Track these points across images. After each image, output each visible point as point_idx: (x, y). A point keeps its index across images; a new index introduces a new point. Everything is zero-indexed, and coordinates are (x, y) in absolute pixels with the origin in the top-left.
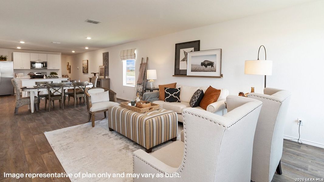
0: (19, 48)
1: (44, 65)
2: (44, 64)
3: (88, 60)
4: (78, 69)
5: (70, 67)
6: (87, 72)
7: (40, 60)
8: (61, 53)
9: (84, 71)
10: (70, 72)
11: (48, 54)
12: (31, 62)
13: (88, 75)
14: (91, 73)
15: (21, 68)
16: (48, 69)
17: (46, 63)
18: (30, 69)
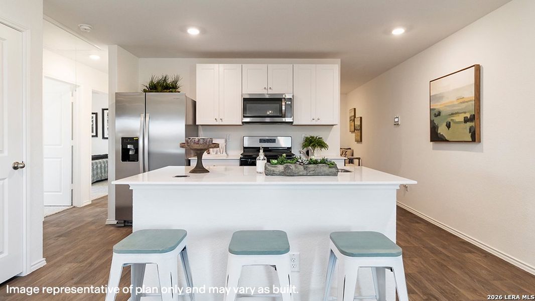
1: (284, 108)
2: (284, 103)
3: (478, 69)
4: (397, 124)
5: (359, 124)
6: (475, 137)
7: (270, 88)
8: (340, 60)
9: (442, 130)
10: (359, 138)
11: (294, 65)
12: (243, 98)
13: (481, 150)
15: (216, 120)
16: (294, 123)
17: (290, 100)
18: (241, 123)
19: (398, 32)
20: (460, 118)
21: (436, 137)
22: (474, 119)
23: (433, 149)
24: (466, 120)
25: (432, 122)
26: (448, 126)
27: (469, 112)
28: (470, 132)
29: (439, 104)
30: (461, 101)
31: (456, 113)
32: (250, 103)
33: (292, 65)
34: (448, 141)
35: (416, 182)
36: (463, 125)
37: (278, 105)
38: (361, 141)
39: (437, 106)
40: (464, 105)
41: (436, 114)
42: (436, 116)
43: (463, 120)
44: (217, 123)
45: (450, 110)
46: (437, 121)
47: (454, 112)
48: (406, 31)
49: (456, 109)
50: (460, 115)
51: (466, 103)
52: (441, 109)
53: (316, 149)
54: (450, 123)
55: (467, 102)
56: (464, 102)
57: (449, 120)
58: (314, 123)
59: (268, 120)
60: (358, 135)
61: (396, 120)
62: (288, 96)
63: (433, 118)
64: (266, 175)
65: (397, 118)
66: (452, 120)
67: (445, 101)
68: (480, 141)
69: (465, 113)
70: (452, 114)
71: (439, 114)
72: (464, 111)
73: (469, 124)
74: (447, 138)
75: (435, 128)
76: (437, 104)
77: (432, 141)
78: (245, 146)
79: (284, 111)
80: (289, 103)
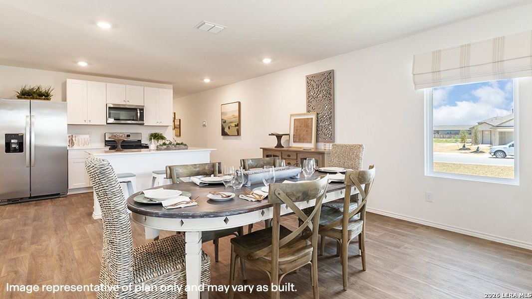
0: (83, 64)
1: (139, 115)
2: (138, 112)
3: (239, 103)
4: (204, 126)
5: (179, 124)
6: (239, 134)
7: (128, 101)
8: (172, 86)
9: (226, 130)
10: (179, 134)
11: (145, 88)
12: (109, 107)
13: (241, 139)
14: (270, 135)
15: (85, 121)
16: (145, 125)
17: (142, 110)
18: (106, 124)
19: (207, 81)
20: (233, 125)
21: (224, 133)
22: (238, 125)
23: (223, 139)
24: (236, 126)
25: (222, 125)
26: (229, 128)
28: (237, 131)
30: (234, 116)
31: (232, 122)
32: (114, 110)
33: (143, 87)
34: (228, 135)
36: (234, 128)
37: (134, 113)
38: (180, 135)
39: (225, 118)
42: (224, 122)
44: (86, 124)
45: (230, 120)
46: (224, 125)
49: (232, 120)
50: (234, 123)
52: (226, 120)
53: (160, 140)
54: (230, 126)
56: (235, 118)
58: (158, 124)
59: (122, 122)
60: (177, 132)
61: (204, 123)
62: (140, 107)
67: (228, 116)
68: (240, 136)
70: (230, 122)
72: (235, 121)
73: (237, 128)
75: (224, 128)
76: (225, 116)
77: (222, 135)
78: (106, 139)
79: (139, 117)
80: (142, 111)
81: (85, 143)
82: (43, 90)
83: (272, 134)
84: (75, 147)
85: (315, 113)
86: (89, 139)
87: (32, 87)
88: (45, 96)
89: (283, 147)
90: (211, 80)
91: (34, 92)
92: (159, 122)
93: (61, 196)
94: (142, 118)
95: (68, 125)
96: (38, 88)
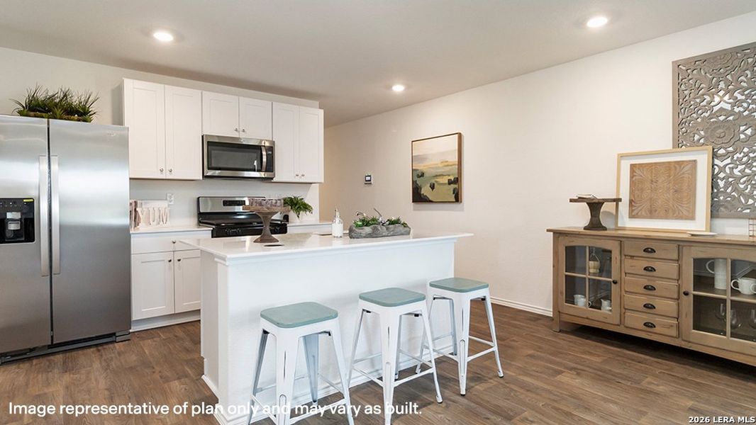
0: (163, 38)
1: (265, 159)
2: (264, 153)
3: (460, 135)
4: (368, 184)
6: (457, 198)
7: (244, 131)
9: (426, 191)
11: (273, 103)
12: (208, 142)
13: (463, 210)
14: (571, 201)
15: (162, 171)
16: (275, 180)
17: (271, 149)
18: (201, 178)
19: (398, 88)
20: (443, 180)
21: (418, 197)
22: (457, 181)
23: (414, 210)
24: (450, 182)
25: (414, 182)
26: (432, 187)
27: (452, 175)
28: (454, 193)
29: (422, 165)
30: (446, 164)
31: (440, 175)
32: (217, 149)
33: (270, 103)
34: (431, 202)
35: (472, 234)
36: (447, 186)
37: (256, 155)
39: (421, 167)
40: (447, 169)
41: (418, 175)
42: (419, 177)
43: (447, 182)
44: (163, 177)
45: (434, 172)
46: (419, 181)
47: (438, 174)
48: (406, 89)
49: (440, 171)
50: (445, 177)
51: (450, 167)
52: (424, 171)
54: (434, 184)
55: (451, 165)
56: (448, 166)
57: (433, 181)
58: (297, 180)
61: (368, 178)
62: (267, 144)
63: (416, 178)
64: (351, 238)
65: (368, 176)
66: (436, 182)
67: (430, 163)
68: (461, 202)
69: (449, 175)
70: (437, 176)
71: (422, 175)
72: (448, 173)
73: (453, 186)
74: (431, 199)
75: (418, 189)
76: (421, 164)
77: (413, 202)
78: (201, 211)
79: (264, 164)
80: (270, 153)
81: (161, 219)
82: (75, 101)
83: (580, 200)
84: (142, 227)
85: (710, 148)
86: (167, 211)
87: (50, 94)
88: (80, 113)
89: (605, 229)
90: (408, 87)
91: (56, 105)
92: (300, 175)
93: (118, 339)
94: (270, 167)
95: (130, 179)
96: (65, 95)
